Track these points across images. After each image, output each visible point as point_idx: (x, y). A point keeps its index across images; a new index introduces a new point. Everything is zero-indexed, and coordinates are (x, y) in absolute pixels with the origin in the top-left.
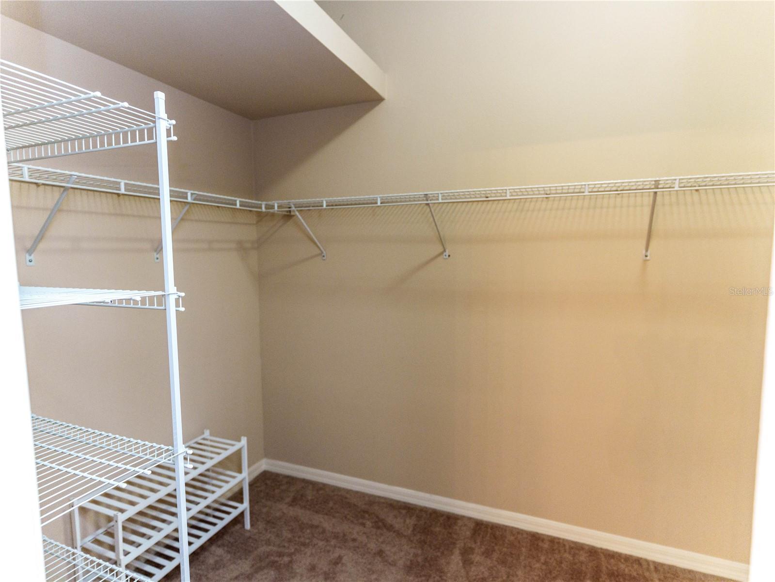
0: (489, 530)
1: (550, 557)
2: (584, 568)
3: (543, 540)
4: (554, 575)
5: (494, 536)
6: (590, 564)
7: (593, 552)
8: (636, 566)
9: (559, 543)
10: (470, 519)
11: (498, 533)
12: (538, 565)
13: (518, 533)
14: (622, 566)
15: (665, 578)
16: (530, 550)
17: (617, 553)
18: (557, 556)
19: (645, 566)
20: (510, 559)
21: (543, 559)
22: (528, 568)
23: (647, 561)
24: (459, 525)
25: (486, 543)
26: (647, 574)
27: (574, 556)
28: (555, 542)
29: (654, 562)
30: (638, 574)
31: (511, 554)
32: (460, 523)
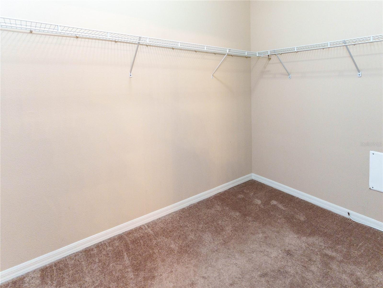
0: (54, 268)
1: (100, 256)
2: (120, 249)
3: (92, 250)
4: (107, 264)
5: (60, 269)
6: (122, 244)
7: (120, 237)
8: (140, 231)
9: (101, 245)
10: (34, 271)
11: (61, 265)
12: (96, 266)
13: (75, 256)
14: (136, 235)
15: (153, 227)
16: (88, 260)
17: (131, 230)
18: (104, 253)
19: (144, 228)
20: (77, 276)
21: (97, 260)
22: (91, 272)
23: (143, 225)
24: (26, 282)
25: (55, 278)
26: (146, 231)
27: (112, 246)
28: (100, 246)
29: (146, 224)
30: (143, 234)
31: (77, 271)
32: (27, 280)
